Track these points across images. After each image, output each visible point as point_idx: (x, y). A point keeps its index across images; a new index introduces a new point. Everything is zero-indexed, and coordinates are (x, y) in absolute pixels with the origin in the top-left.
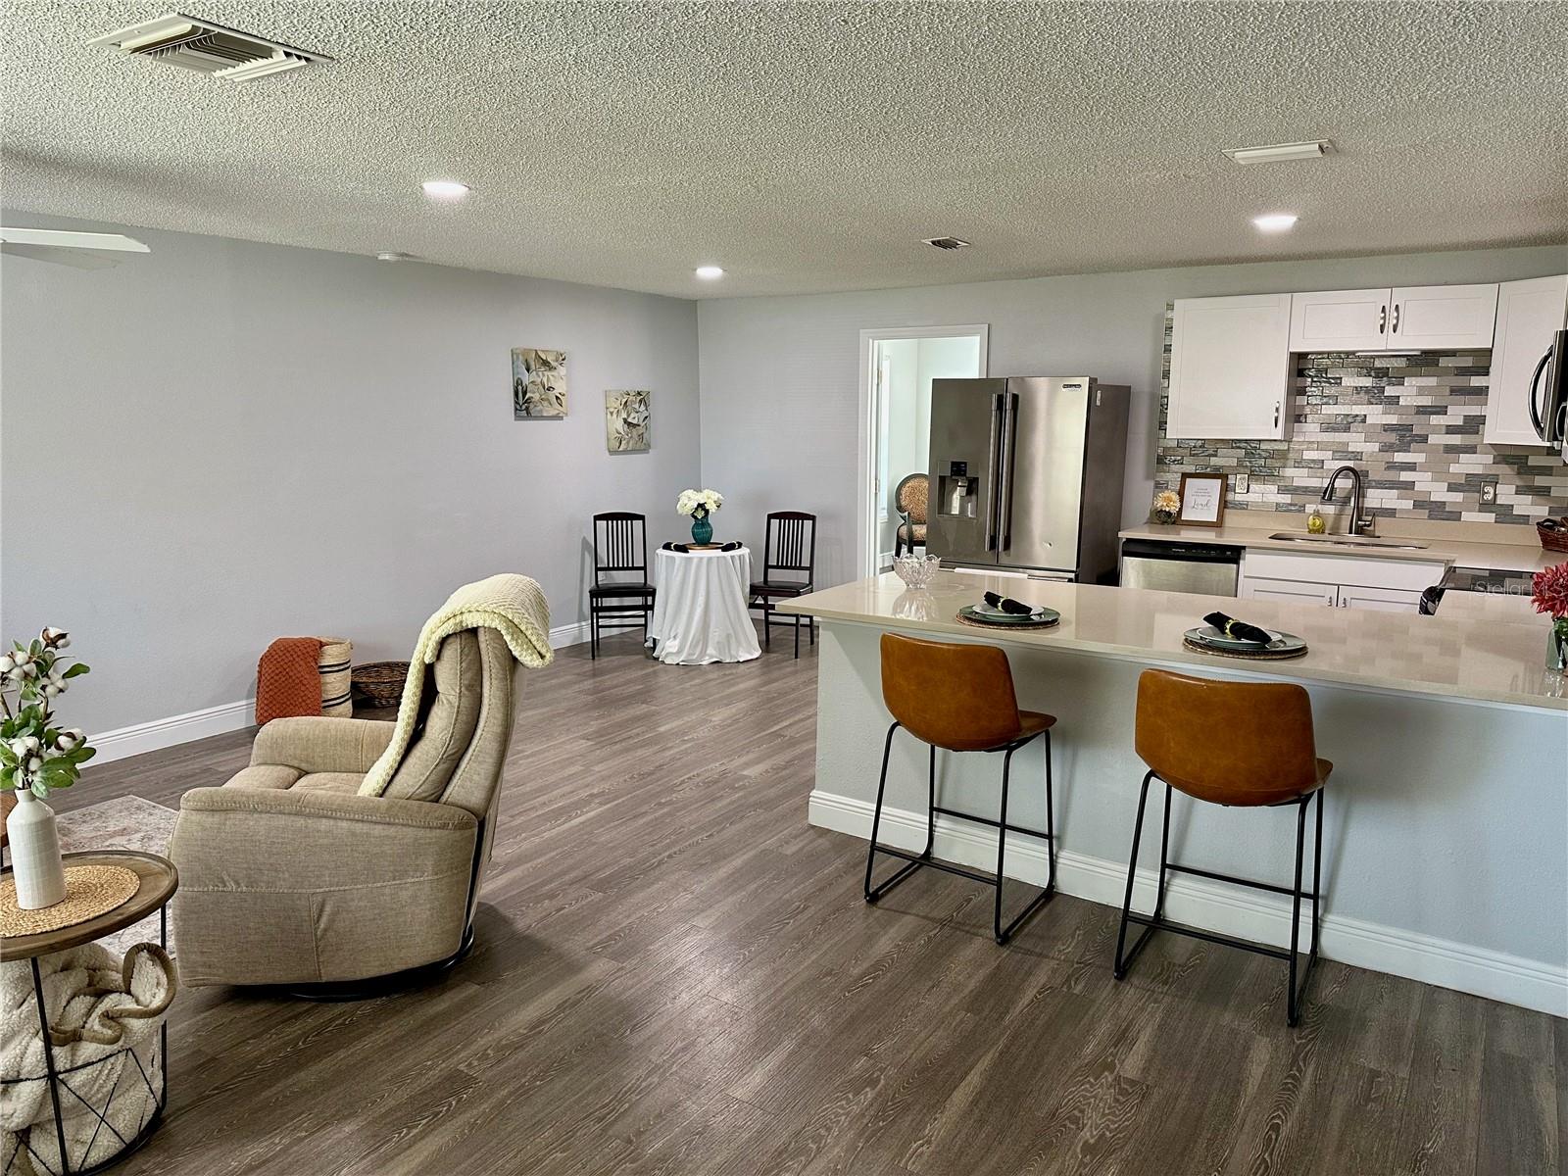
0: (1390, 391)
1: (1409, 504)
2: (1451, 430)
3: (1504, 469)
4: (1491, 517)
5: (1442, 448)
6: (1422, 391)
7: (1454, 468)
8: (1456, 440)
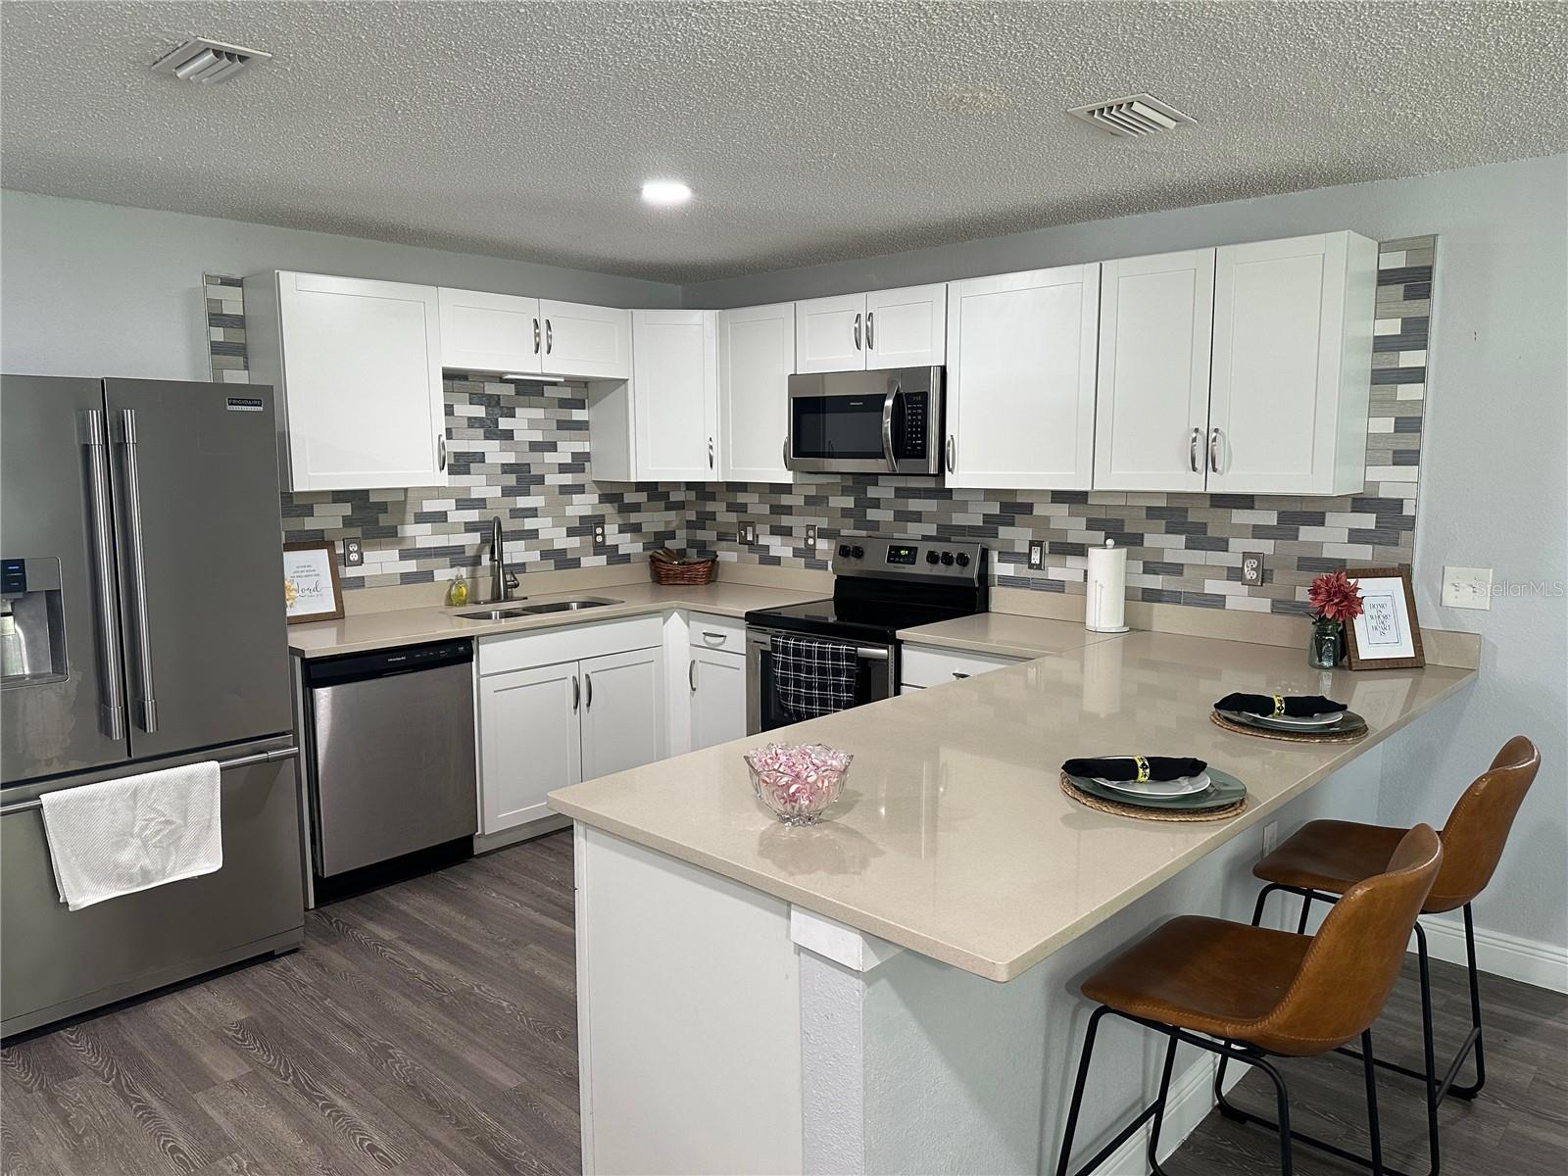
0: (504, 423)
1: (536, 556)
2: (563, 468)
3: (608, 509)
4: (602, 560)
5: (557, 489)
6: (533, 424)
7: (570, 511)
8: (567, 479)
